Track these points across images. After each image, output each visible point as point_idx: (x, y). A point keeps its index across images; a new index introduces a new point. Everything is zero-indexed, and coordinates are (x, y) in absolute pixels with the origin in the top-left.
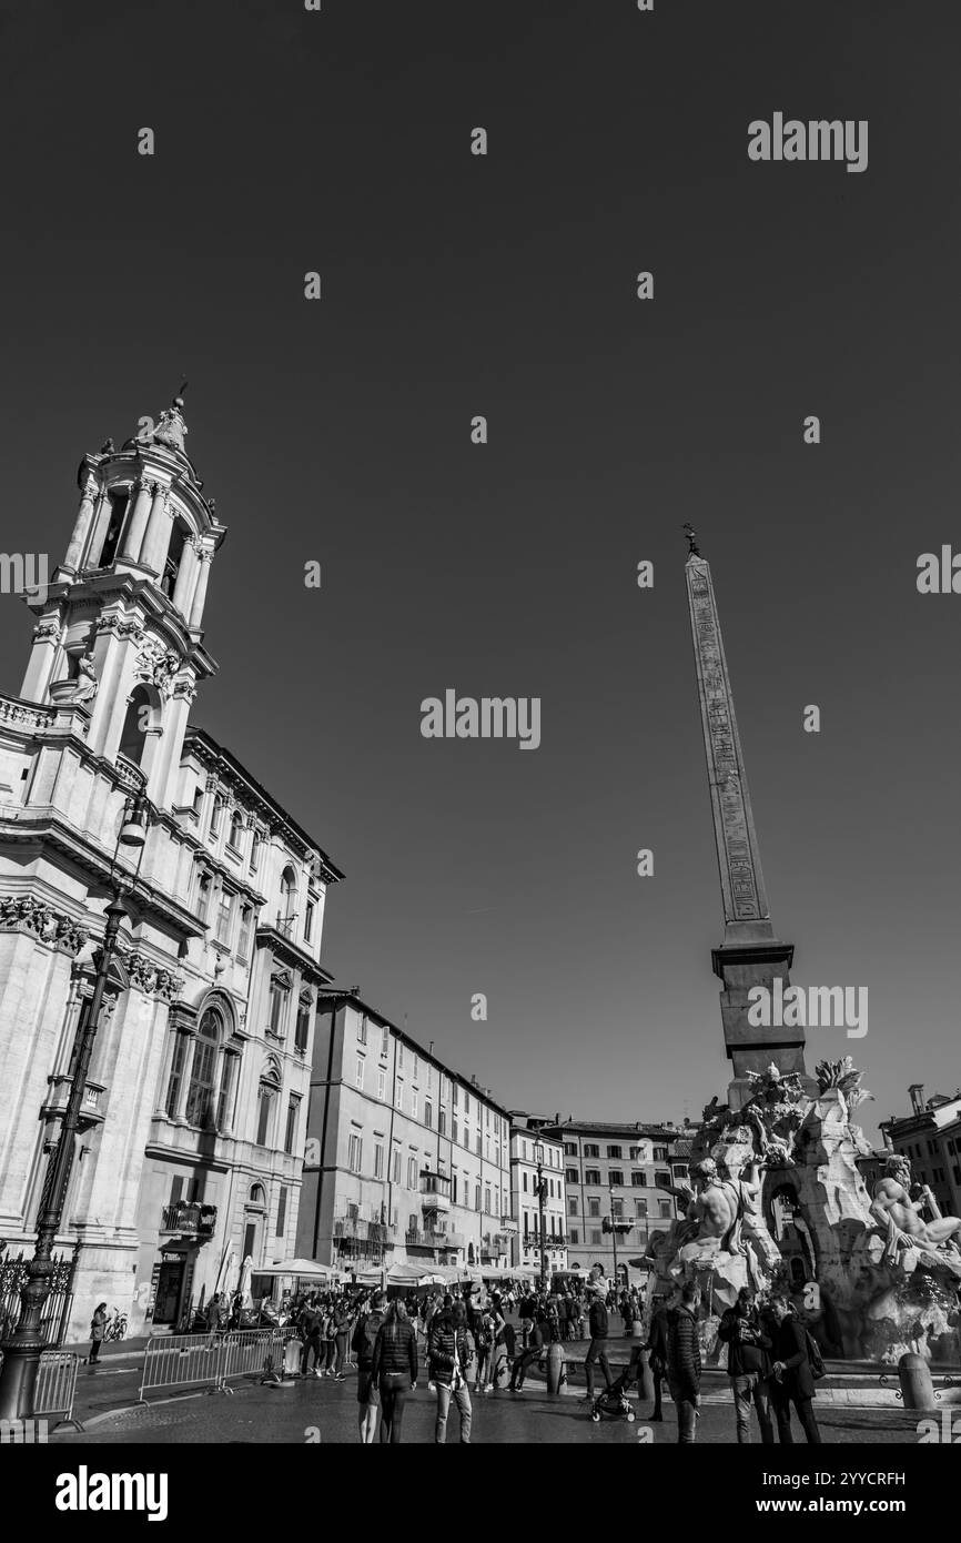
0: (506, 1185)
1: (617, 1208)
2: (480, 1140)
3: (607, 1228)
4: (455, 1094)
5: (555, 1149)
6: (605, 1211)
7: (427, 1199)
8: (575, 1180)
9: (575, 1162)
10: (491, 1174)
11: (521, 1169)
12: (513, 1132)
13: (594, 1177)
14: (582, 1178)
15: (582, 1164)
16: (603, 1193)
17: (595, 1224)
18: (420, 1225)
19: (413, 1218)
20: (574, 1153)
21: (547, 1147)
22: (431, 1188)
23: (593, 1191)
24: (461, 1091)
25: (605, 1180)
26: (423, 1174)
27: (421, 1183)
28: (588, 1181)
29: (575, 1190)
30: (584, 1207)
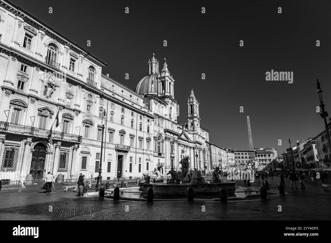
0: (227, 160)
1: (243, 162)
2: (224, 155)
3: (241, 164)
4: (221, 150)
5: (233, 154)
6: (241, 162)
7: (220, 163)
8: (236, 158)
9: (236, 156)
10: (225, 159)
11: (229, 157)
12: (227, 152)
13: (239, 158)
14: (237, 158)
15: (237, 156)
16: (241, 160)
17: (240, 164)
18: (219, 166)
19: (218, 165)
20: (236, 154)
21: (232, 154)
22: (220, 162)
23: (239, 159)
24: (221, 149)
25: (241, 158)
26: (219, 160)
27: (219, 161)
28: (238, 158)
29: (236, 159)
30: (238, 162)
